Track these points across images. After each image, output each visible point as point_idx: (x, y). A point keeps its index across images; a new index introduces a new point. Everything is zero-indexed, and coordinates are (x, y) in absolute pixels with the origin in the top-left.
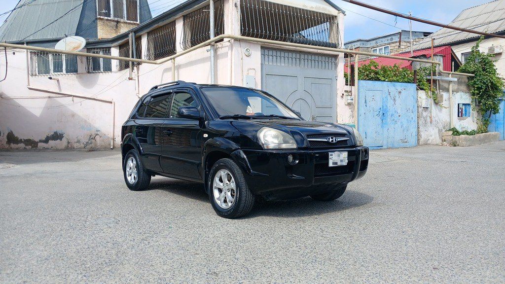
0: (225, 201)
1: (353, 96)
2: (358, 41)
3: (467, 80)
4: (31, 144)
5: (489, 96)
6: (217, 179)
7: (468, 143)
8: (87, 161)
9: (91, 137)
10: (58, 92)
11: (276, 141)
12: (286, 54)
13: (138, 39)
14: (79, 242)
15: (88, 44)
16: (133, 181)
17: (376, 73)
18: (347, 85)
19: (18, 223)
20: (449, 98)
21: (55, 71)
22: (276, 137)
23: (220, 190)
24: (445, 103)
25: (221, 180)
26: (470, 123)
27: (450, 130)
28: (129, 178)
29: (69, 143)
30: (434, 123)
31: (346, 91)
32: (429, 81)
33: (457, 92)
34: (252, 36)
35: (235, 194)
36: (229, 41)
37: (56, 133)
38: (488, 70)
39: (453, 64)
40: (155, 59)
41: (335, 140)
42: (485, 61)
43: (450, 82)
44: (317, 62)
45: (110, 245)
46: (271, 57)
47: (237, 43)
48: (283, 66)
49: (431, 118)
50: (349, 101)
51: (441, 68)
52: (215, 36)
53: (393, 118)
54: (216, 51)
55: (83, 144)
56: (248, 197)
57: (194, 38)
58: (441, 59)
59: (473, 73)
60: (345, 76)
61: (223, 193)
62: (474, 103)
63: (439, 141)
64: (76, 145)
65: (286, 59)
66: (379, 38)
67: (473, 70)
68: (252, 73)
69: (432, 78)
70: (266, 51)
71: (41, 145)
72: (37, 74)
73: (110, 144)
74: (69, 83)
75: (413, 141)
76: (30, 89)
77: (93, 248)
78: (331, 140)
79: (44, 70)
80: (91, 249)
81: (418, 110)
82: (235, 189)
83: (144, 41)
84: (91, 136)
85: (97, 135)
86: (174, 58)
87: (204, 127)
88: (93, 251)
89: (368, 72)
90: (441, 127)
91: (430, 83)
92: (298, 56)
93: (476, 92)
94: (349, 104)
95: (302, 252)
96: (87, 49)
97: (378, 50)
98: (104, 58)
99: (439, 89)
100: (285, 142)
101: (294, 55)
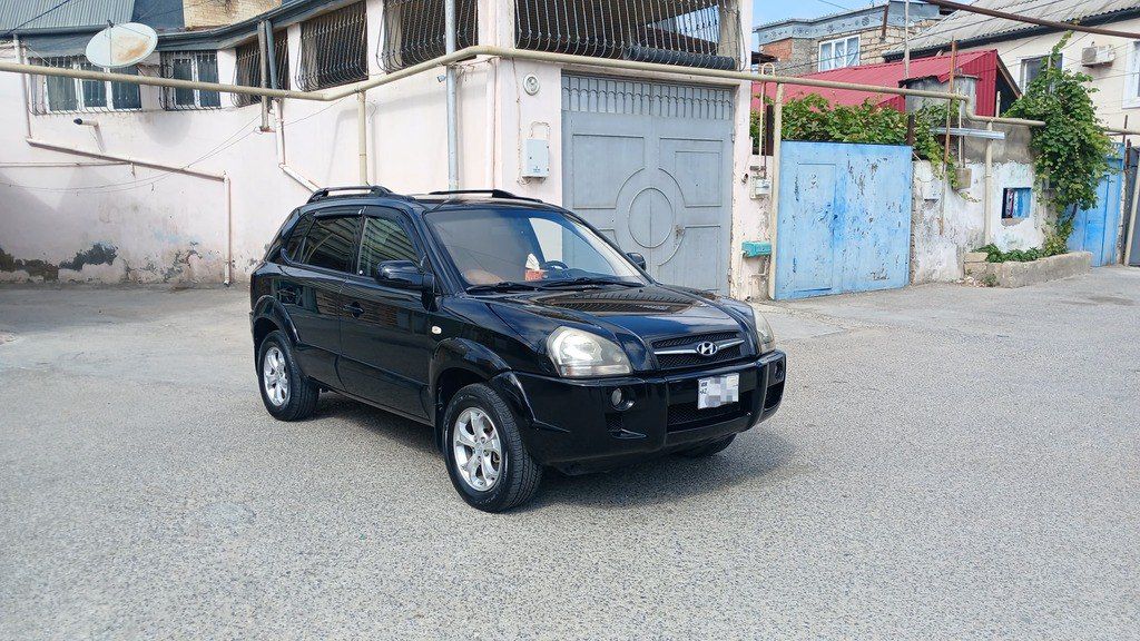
0: (479, 473)
1: (769, 179)
2: (789, 23)
3: (1028, 135)
4: (43, 272)
5: (1076, 170)
6: (461, 427)
7: (1020, 280)
8: (173, 319)
9: (180, 258)
10: (98, 153)
11: (587, 357)
12: (620, 87)
13: (280, 37)
14: (174, 577)
15: (162, 41)
16: (281, 400)
17: (823, 122)
18: (755, 152)
19: (38, 519)
20: (985, 178)
21: (88, 104)
22: (587, 349)
23: (469, 450)
24: (974, 190)
25: (470, 429)
26: (1029, 232)
27: (981, 250)
28: (271, 393)
29: (128, 270)
30: (947, 233)
31: (753, 168)
32: (940, 138)
33: (1003, 162)
34: (542, 48)
35: (500, 461)
36: (489, 61)
37: (97, 247)
38: (1078, 111)
39: (999, 98)
40: (320, 88)
41: (714, 349)
42: (1070, 91)
43: (989, 140)
44: (689, 102)
45: (239, 587)
46: (584, 94)
47: (507, 66)
48: (612, 112)
49: (941, 222)
50: (760, 191)
51: (971, 110)
52: (458, 48)
53: (856, 225)
54: (458, 79)
55: (162, 272)
56: (527, 472)
57: (409, 47)
58: (973, 85)
59: (1041, 118)
60: (754, 132)
61: (475, 456)
62: (1040, 186)
63: (956, 274)
64: (144, 276)
65: (620, 97)
66: (837, 17)
67: (1042, 111)
68: (541, 134)
69: (949, 131)
70: (574, 81)
71: (64, 273)
72: (48, 111)
73: (222, 275)
74: (121, 131)
75: (898, 275)
76: (34, 145)
77: (204, 595)
78: (704, 349)
79: (62, 99)
80: (201, 600)
81: (913, 205)
82: (499, 451)
83: (294, 42)
84: (178, 256)
85: (192, 252)
86: (363, 91)
87: (434, 308)
88: (205, 605)
89: (805, 119)
90: (963, 242)
91: (944, 144)
92: (646, 90)
93: (1047, 163)
94: (760, 198)
95: (635, 609)
96: (161, 53)
97: (834, 45)
98: (203, 90)
99: (963, 158)
100: (607, 361)
101: (638, 88)
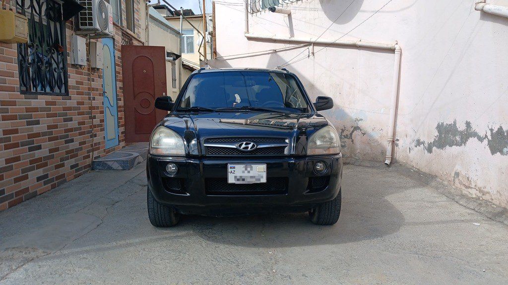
10: (287, 37)
72: (261, 9)
73: (384, 154)
76: (250, 39)
78: (243, 146)
84: (343, 131)
85: (356, 129)
